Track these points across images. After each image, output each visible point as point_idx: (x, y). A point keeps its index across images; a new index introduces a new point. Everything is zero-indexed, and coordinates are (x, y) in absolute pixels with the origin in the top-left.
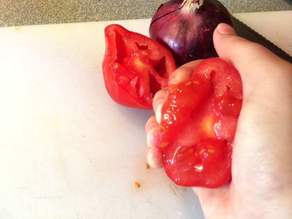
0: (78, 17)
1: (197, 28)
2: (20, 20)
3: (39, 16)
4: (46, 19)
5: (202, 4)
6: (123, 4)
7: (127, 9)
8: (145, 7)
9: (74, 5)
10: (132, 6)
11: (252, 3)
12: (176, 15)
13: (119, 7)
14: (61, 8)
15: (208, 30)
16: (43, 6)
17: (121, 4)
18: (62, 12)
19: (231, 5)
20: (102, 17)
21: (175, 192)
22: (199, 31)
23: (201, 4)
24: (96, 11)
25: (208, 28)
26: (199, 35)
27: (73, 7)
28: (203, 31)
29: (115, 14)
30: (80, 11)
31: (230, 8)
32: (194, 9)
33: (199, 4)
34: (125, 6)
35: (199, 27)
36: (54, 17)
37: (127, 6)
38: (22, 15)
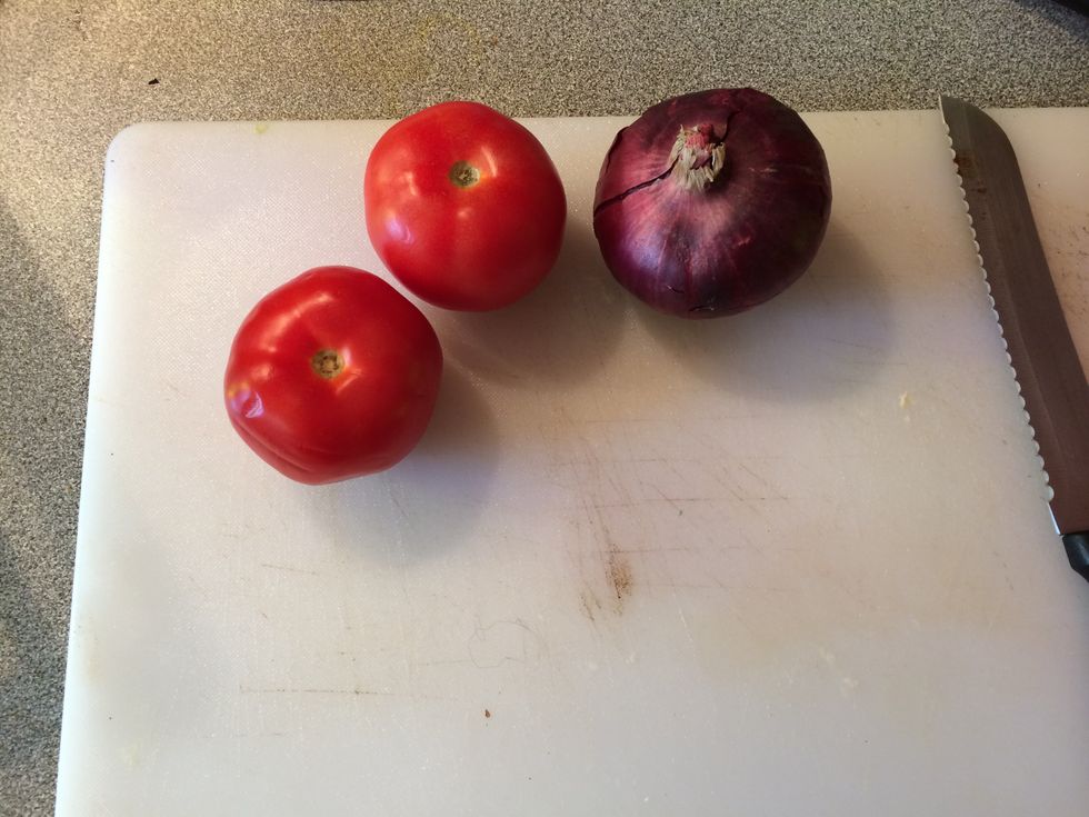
0: (428, 94)
1: (715, 238)
2: (274, 96)
3: (324, 85)
4: (341, 94)
5: (721, 166)
6: (562, 58)
7: (571, 74)
8: (625, 68)
9: (420, 54)
10: (587, 64)
11: (992, 67)
12: (655, 199)
13: (547, 65)
14: (383, 63)
15: (747, 240)
16: (335, 57)
17: (555, 56)
18: (386, 76)
19: (914, 72)
20: (492, 98)
21: (590, 613)
22: (720, 246)
23: (718, 166)
24: (480, 78)
25: (744, 237)
26: (723, 259)
27: (417, 62)
28: (734, 247)
29: (532, 89)
30: (434, 75)
31: (907, 81)
32: (701, 185)
33: (712, 167)
34: (566, 65)
35: (720, 234)
36: (361, 92)
37: (571, 64)
38: (280, 81)
